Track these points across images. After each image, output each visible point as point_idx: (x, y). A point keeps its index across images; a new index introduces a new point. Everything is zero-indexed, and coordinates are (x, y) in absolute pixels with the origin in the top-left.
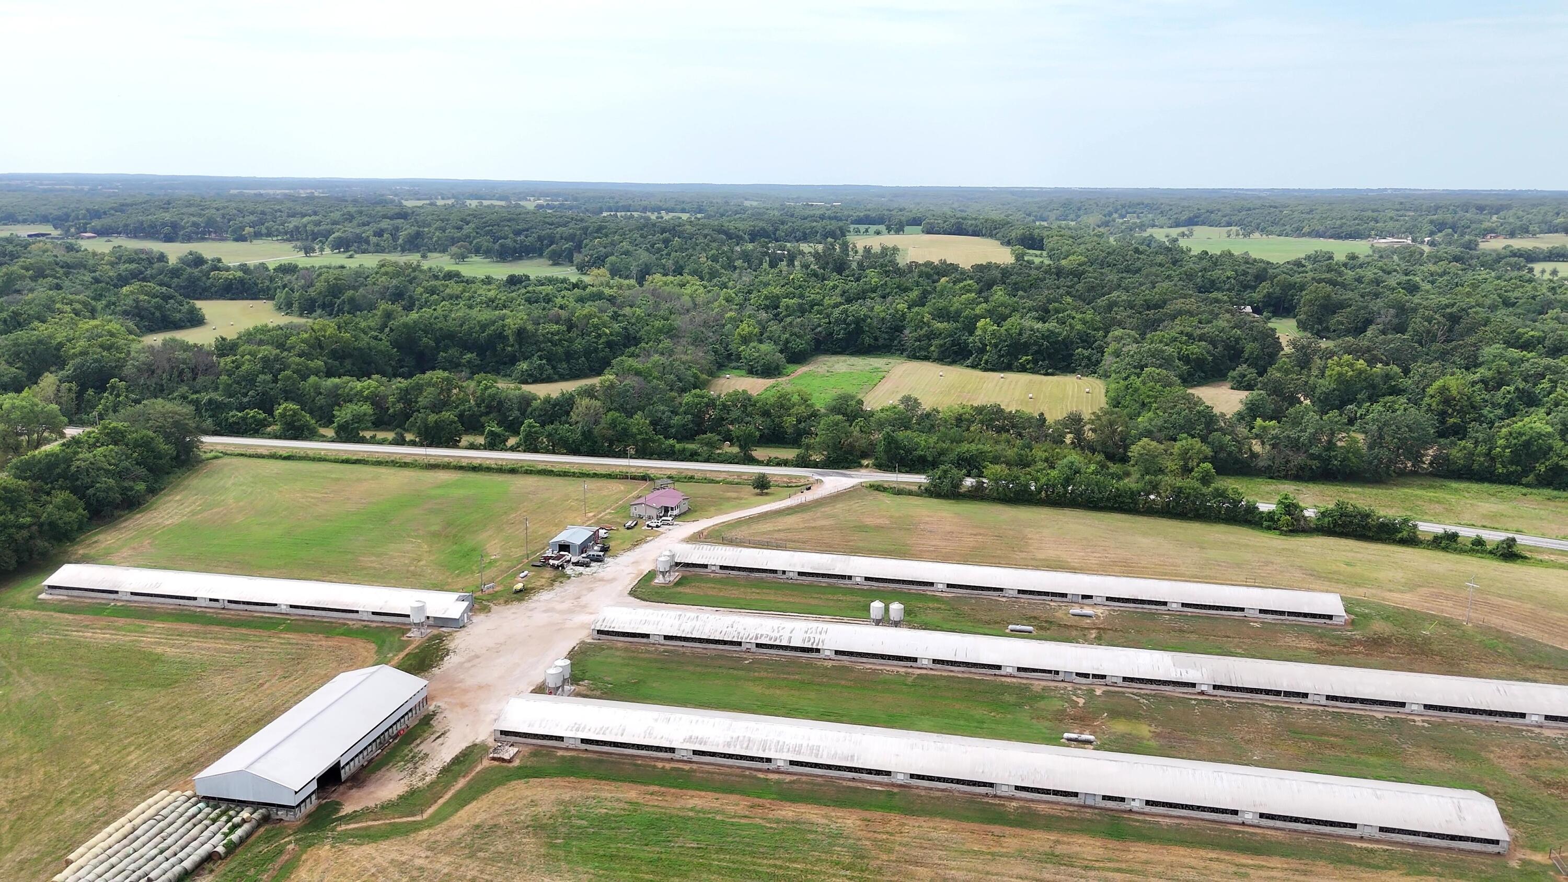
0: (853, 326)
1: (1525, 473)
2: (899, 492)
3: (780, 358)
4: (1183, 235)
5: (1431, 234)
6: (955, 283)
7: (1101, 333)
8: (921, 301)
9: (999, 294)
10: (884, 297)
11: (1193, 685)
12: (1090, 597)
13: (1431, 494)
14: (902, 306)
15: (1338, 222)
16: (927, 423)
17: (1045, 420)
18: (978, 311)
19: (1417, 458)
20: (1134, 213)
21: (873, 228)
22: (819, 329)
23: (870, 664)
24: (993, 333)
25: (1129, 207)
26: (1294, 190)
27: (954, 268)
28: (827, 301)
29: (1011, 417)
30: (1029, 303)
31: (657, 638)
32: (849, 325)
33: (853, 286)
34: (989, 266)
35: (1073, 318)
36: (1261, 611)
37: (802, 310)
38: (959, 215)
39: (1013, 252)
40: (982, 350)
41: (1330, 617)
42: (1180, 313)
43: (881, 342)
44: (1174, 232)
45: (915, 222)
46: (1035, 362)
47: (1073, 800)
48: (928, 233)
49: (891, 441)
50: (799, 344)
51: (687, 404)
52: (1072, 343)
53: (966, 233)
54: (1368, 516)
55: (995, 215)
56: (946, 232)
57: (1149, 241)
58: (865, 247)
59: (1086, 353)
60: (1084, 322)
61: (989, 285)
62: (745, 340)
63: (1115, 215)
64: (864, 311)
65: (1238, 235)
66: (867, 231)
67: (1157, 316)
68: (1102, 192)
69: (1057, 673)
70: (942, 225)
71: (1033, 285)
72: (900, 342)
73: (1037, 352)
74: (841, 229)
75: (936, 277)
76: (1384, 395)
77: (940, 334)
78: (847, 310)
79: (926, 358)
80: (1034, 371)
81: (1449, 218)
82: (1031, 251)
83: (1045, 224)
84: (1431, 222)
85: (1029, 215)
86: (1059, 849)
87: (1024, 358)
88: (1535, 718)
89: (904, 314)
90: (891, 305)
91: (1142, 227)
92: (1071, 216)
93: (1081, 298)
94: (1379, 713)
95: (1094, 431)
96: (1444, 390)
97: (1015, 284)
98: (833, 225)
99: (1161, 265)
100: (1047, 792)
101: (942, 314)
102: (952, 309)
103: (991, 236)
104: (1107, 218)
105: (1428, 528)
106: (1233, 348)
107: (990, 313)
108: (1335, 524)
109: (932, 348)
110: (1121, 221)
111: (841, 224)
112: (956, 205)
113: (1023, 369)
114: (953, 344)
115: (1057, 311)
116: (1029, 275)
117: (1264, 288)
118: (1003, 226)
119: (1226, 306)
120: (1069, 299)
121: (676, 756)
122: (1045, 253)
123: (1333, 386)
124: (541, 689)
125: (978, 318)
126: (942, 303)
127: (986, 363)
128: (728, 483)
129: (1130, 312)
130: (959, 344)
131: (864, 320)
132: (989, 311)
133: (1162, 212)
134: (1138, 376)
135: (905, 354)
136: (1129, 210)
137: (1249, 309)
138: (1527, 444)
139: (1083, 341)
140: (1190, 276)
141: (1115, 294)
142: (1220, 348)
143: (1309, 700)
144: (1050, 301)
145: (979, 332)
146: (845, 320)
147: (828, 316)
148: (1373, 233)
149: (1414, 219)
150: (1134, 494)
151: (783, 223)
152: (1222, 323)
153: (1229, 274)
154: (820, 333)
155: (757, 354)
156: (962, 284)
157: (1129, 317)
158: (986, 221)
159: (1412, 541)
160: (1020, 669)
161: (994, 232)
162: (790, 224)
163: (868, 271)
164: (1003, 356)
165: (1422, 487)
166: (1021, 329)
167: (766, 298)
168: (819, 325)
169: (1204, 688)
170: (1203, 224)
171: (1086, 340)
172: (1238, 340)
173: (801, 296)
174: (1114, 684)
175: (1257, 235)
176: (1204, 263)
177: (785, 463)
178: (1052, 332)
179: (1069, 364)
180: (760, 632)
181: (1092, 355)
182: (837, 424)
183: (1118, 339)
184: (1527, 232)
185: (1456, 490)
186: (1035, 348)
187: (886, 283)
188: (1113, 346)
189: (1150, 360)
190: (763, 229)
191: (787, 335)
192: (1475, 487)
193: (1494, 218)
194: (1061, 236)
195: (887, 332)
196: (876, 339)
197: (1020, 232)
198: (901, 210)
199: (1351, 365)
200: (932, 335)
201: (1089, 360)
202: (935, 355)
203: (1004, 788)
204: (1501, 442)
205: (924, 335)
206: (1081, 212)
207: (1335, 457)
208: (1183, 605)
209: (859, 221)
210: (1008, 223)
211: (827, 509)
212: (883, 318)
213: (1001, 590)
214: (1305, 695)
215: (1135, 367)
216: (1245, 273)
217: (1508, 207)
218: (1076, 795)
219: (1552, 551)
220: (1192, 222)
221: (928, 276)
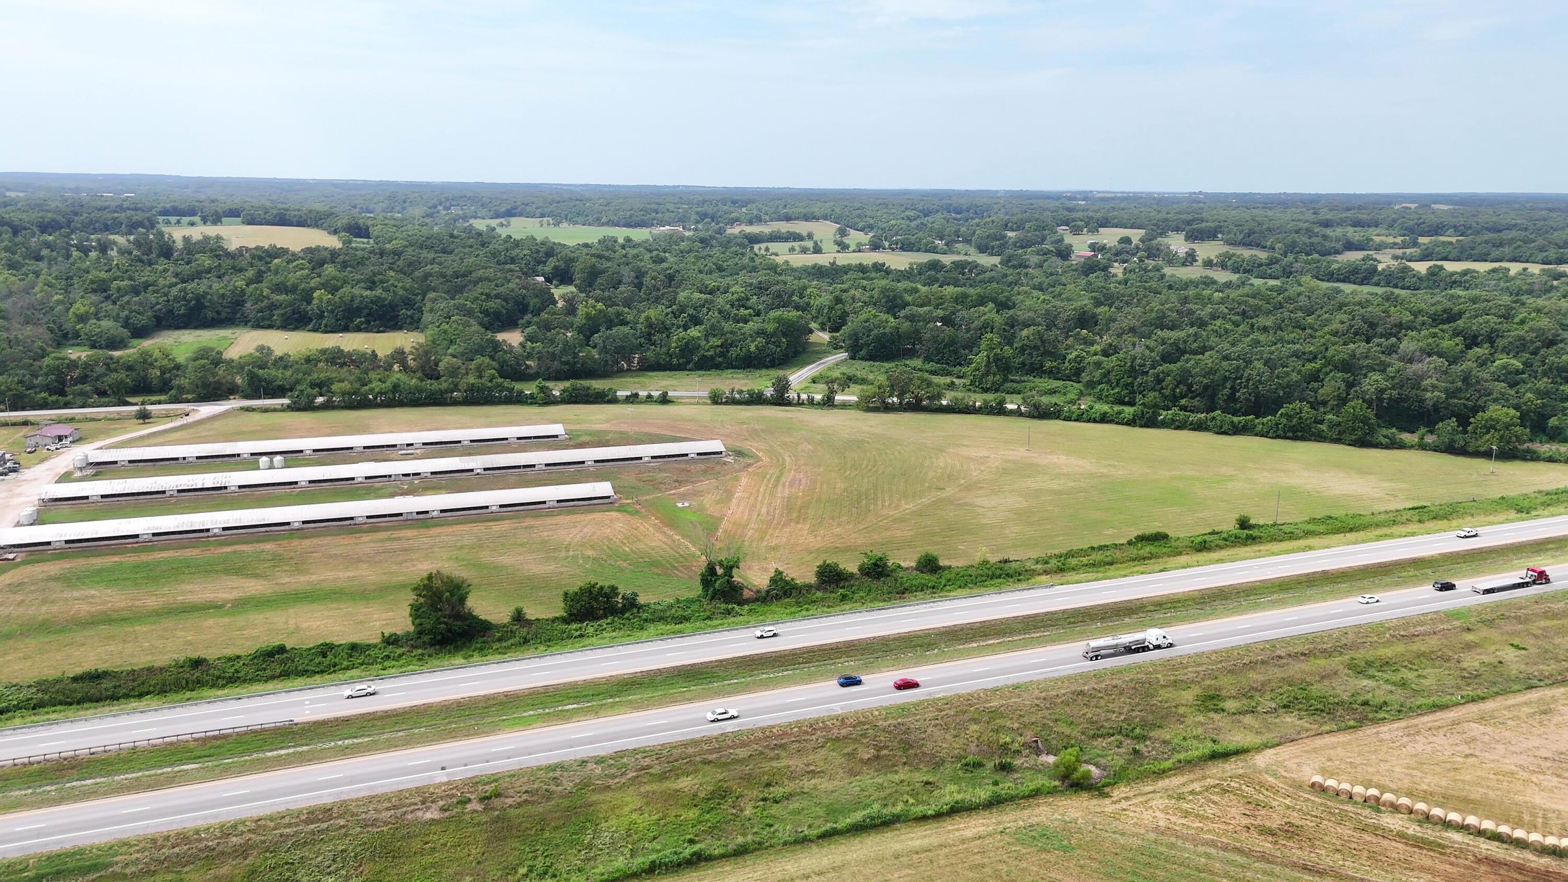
0: (193, 302)
1: (688, 362)
2: (266, 410)
3: (125, 332)
4: (502, 225)
5: (697, 222)
6: (288, 263)
7: (420, 297)
8: (259, 278)
9: (329, 270)
10: (219, 277)
11: (472, 470)
12: (412, 444)
13: (636, 380)
14: (240, 283)
15: (628, 213)
16: (282, 363)
17: (376, 356)
18: (312, 285)
19: (630, 362)
20: (458, 205)
21: (185, 220)
22: (159, 306)
23: (264, 491)
24: (329, 301)
25: (453, 200)
26: (605, 186)
27: (284, 251)
28: (161, 282)
29: (349, 354)
30: (358, 277)
31: (95, 498)
32: (189, 301)
33: (186, 269)
34: (318, 249)
35: (396, 287)
36: (518, 438)
37: (136, 291)
38: (280, 206)
39: (340, 239)
40: (321, 316)
41: (556, 436)
42: (481, 279)
43: (224, 315)
44: (494, 223)
45: (234, 213)
46: (368, 322)
47: (400, 518)
48: (250, 223)
49: (253, 377)
50: (143, 320)
51: (48, 366)
52: (397, 306)
53: (290, 224)
54: (589, 388)
55: (319, 207)
56: (268, 223)
57: (469, 230)
58: (184, 237)
59: (409, 313)
60: (403, 288)
61: (321, 263)
62: (82, 319)
63: (440, 208)
64: (202, 289)
65: (549, 224)
66: (178, 222)
67: (463, 283)
68: (429, 185)
69: (390, 476)
70: (263, 216)
71: (361, 262)
72: (242, 315)
73: (369, 315)
74: (148, 219)
75: (268, 259)
76: (617, 325)
77: (281, 305)
78: (185, 288)
79: (270, 327)
80: (367, 330)
81: (710, 209)
82: (358, 240)
83: (372, 215)
84: (697, 213)
85: (355, 207)
86: (393, 536)
87: (358, 320)
88: (647, 459)
89: (243, 290)
90: (229, 282)
91: (465, 218)
92: (397, 209)
93: (401, 271)
94: (572, 468)
95: (414, 360)
96: (648, 318)
97: (344, 262)
98: (138, 216)
99: (471, 247)
100: (385, 516)
101: (279, 288)
102: (288, 284)
103: (317, 226)
104: (432, 210)
105: (621, 394)
106: (521, 303)
107: (324, 286)
108: (571, 396)
109: (275, 317)
110: (444, 212)
111: (147, 215)
112: (274, 197)
113: (358, 329)
114: (294, 313)
115: (382, 282)
116: (356, 255)
117: (552, 263)
118: (328, 216)
119: (516, 274)
120: (392, 273)
121: (140, 539)
122: (371, 241)
123: (584, 321)
124: (18, 524)
125: (313, 290)
126: (279, 279)
127: (326, 326)
128: (110, 419)
129: (442, 280)
130: (299, 313)
131: (203, 297)
132: (323, 284)
133: (482, 205)
134: (448, 323)
135: (250, 324)
136: (454, 203)
137: (541, 279)
138: (687, 344)
139: (405, 305)
140: (494, 254)
141: (429, 267)
142: (511, 304)
143: (537, 468)
144: (375, 274)
145: (315, 302)
146: (184, 298)
147: (166, 295)
148: (655, 222)
149: (685, 211)
150: (442, 392)
151: (76, 214)
152: (512, 285)
153: (526, 252)
154: (160, 310)
155: (99, 330)
156: (295, 264)
157: (442, 284)
158: (310, 212)
159: (614, 401)
160: (367, 478)
161: (320, 222)
162: (86, 215)
163: (197, 256)
164: (339, 320)
165: (631, 377)
166: (352, 297)
167: (92, 282)
168: (158, 303)
169: (479, 471)
170: (521, 215)
171: (408, 303)
172: (524, 297)
173: (131, 278)
174: (426, 477)
175: (565, 224)
176: (508, 245)
177: (160, 403)
178: (379, 298)
179: (396, 323)
180: (179, 484)
181: (414, 314)
182: (204, 366)
183: (434, 300)
184: (760, 220)
185: (651, 377)
186: (367, 311)
187: (220, 265)
188: (429, 305)
189: (456, 311)
190: (54, 220)
191: (127, 312)
192: (661, 373)
193: (744, 210)
194: (385, 225)
195: (228, 307)
196: (218, 313)
197: (345, 221)
198: (213, 201)
199: (594, 307)
200: (273, 307)
201: (412, 318)
202: (278, 323)
203: (360, 519)
204: (673, 345)
205: (266, 307)
206: (407, 204)
207: (578, 362)
208: (471, 441)
209: (165, 213)
210: (333, 214)
211: (208, 426)
212: (223, 294)
213: (352, 448)
214: (534, 466)
215: (445, 318)
216: (538, 252)
217: (752, 201)
218: (401, 514)
219: (688, 397)
220: (510, 213)
221: (260, 258)
